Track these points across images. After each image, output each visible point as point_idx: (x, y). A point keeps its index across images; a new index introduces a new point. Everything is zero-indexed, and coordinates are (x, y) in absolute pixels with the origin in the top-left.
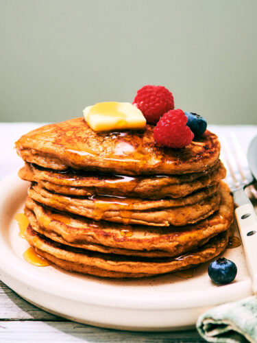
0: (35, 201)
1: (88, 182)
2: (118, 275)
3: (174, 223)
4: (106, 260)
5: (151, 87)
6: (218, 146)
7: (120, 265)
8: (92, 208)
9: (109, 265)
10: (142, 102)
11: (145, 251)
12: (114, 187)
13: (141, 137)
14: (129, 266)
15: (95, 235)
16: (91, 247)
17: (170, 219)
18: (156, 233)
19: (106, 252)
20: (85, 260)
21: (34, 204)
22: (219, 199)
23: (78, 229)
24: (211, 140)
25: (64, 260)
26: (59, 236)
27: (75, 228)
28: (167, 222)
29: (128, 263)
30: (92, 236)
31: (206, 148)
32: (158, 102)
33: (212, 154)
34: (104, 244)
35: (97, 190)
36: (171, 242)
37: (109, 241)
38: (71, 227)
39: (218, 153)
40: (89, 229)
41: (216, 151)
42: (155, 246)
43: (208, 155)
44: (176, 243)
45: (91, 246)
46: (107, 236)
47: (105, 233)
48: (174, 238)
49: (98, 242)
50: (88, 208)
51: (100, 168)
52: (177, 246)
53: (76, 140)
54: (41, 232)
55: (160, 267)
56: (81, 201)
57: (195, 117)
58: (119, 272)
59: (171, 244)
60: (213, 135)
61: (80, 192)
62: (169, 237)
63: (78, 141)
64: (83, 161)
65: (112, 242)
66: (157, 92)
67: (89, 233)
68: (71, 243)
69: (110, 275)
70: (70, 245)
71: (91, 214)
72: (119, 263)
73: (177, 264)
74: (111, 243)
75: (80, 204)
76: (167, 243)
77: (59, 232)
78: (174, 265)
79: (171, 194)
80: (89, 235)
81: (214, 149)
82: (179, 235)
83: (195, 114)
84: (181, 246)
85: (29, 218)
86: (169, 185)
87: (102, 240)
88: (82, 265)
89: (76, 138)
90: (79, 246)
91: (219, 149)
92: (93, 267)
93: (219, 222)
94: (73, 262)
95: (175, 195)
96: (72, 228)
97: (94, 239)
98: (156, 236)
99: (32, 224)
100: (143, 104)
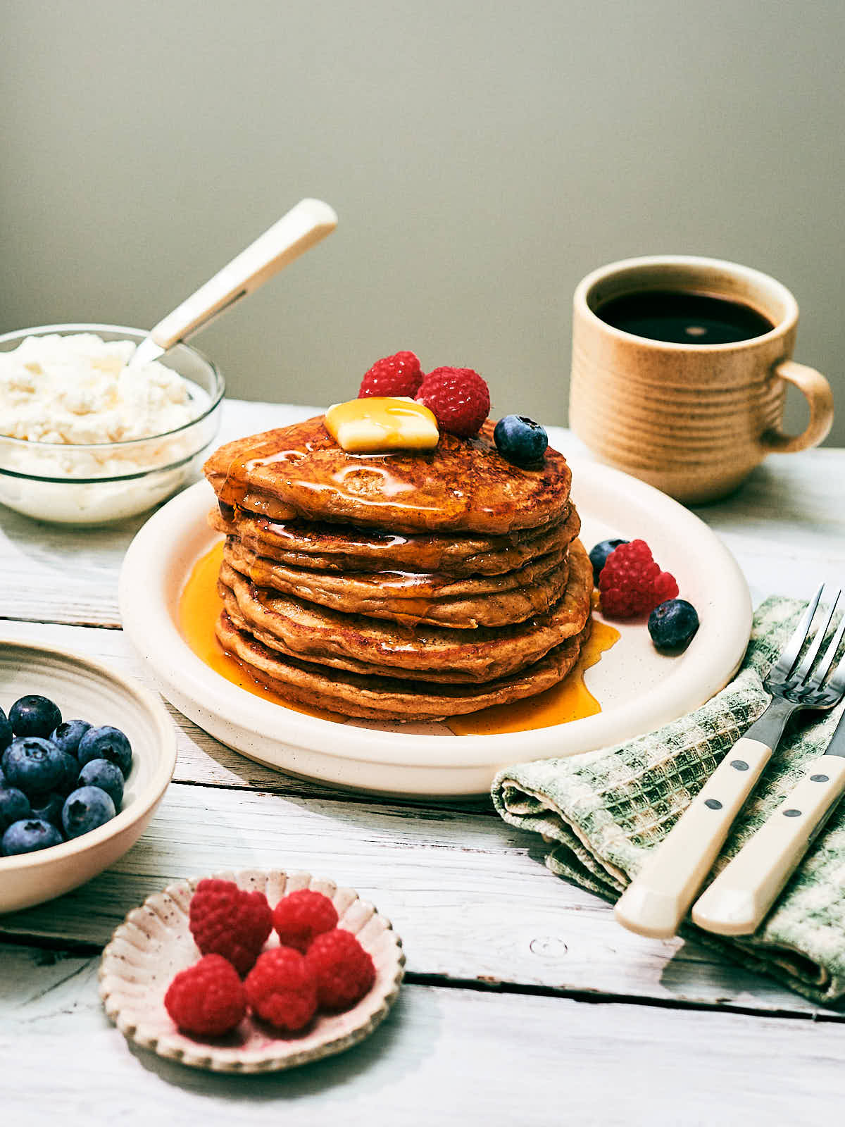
0: (236, 572)
1: (332, 545)
2: (380, 715)
3: (485, 623)
4: (360, 688)
5: (450, 370)
6: (567, 477)
7: (385, 699)
8: (339, 592)
9: (365, 697)
10: (433, 397)
11: (432, 671)
12: (380, 554)
13: (430, 462)
14: (402, 700)
15: (344, 642)
16: (336, 663)
17: (479, 616)
18: (453, 640)
19: (363, 672)
20: (322, 685)
21: (234, 577)
22: (567, 575)
23: (313, 630)
24: (555, 465)
25: (285, 683)
26: (279, 639)
27: (309, 628)
28: (473, 621)
29: (399, 696)
30: (339, 644)
31: (545, 482)
32: (464, 398)
33: (556, 494)
34: (361, 658)
35: (348, 559)
36: (479, 658)
37: (369, 654)
38: (300, 626)
39: (567, 490)
40: (334, 631)
41: (563, 488)
42: (451, 665)
43: (550, 496)
44: (489, 661)
45: (336, 660)
46: (365, 643)
47: (361, 637)
48: (487, 651)
49: (349, 655)
50: (332, 591)
51: (356, 519)
52: (491, 667)
53: (312, 466)
54: (248, 629)
55: (458, 705)
56: (319, 578)
57: (528, 427)
58: (382, 711)
59: (480, 661)
60: (559, 455)
61: (317, 562)
62: (477, 649)
63: (317, 466)
64: (324, 506)
65: (373, 654)
66: (461, 380)
67: (333, 638)
68: (300, 653)
69: (367, 715)
70: (298, 656)
71: (338, 602)
72: (383, 696)
73: (487, 700)
74: (373, 658)
75: (318, 584)
76: (473, 660)
77: (278, 633)
78: (483, 701)
79: (481, 569)
80: (334, 642)
81: (560, 485)
82: (495, 646)
83: (526, 421)
84: (498, 665)
85: (227, 601)
86: (478, 553)
87: (355, 650)
88: (317, 694)
89: (312, 461)
90: (313, 660)
91: (569, 483)
92: (336, 699)
93: (567, 620)
94: (300, 688)
95: (488, 571)
96: (303, 627)
97: (342, 648)
98: (453, 646)
99: (230, 612)
100: (435, 400)
